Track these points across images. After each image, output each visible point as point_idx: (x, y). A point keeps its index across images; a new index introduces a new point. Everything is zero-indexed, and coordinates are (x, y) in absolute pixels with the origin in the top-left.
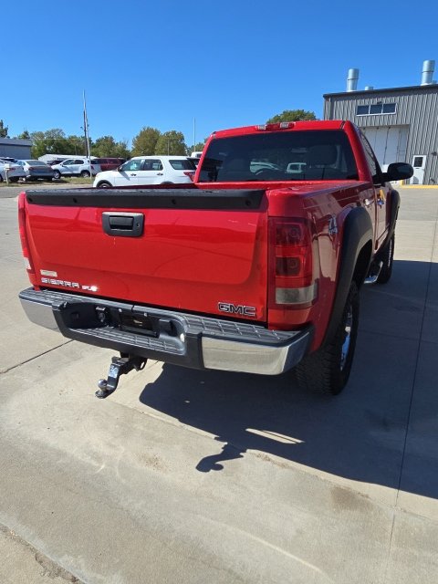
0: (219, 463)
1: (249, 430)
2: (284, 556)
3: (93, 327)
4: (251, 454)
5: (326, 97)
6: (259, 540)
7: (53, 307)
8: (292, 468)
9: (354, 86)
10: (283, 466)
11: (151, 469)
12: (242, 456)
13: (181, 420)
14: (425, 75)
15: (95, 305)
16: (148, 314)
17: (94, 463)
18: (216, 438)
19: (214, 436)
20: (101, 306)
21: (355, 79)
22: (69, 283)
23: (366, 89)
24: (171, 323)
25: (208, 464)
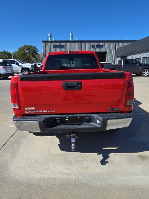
0: (106, 161)
1: (103, 148)
2: (146, 178)
3: (56, 126)
4: (110, 155)
5: (43, 42)
6: (137, 177)
7: (39, 121)
8: (124, 155)
9: (51, 39)
10: (121, 155)
11: (89, 171)
12: (109, 157)
13: (82, 152)
14: (71, 37)
15: (55, 118)
16: (80, 116)
17: (69, 177)
18: (97, 154)
19: (96, 154)
20: (57, 117)
21: (51, 36)
22: (42, 111)
23: (54, 40)
24: (90, 118)
25: (103, 162)
